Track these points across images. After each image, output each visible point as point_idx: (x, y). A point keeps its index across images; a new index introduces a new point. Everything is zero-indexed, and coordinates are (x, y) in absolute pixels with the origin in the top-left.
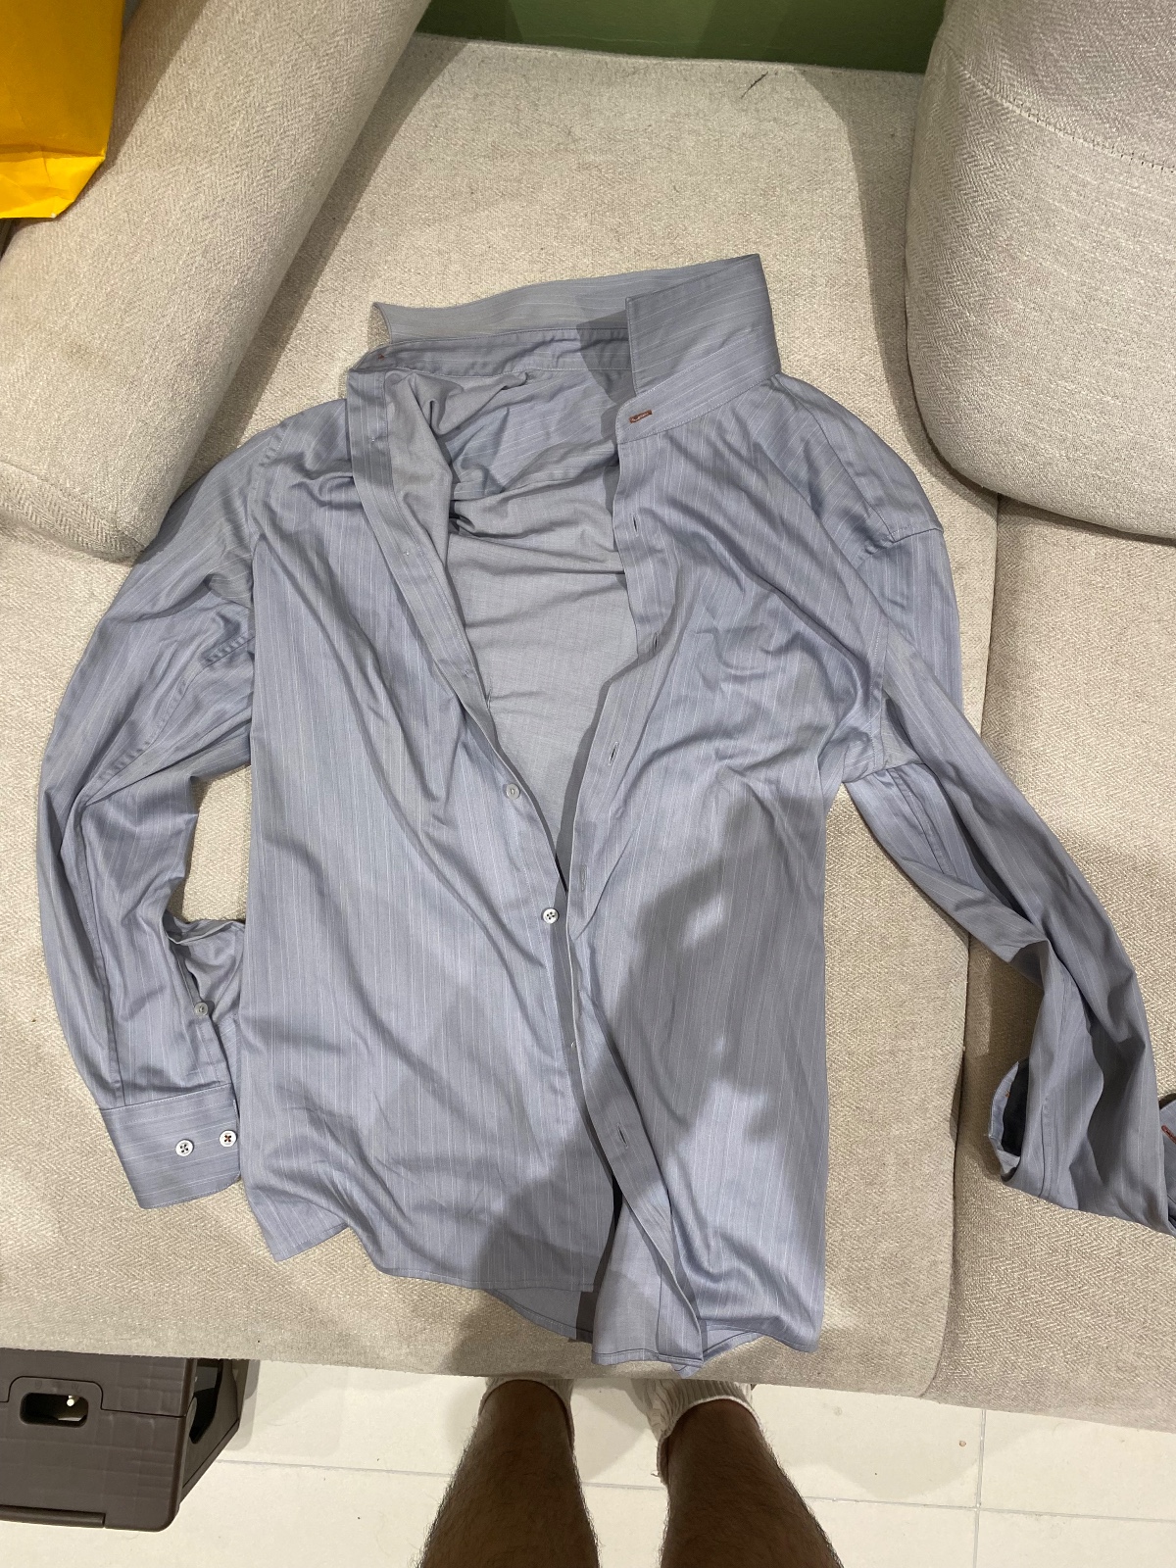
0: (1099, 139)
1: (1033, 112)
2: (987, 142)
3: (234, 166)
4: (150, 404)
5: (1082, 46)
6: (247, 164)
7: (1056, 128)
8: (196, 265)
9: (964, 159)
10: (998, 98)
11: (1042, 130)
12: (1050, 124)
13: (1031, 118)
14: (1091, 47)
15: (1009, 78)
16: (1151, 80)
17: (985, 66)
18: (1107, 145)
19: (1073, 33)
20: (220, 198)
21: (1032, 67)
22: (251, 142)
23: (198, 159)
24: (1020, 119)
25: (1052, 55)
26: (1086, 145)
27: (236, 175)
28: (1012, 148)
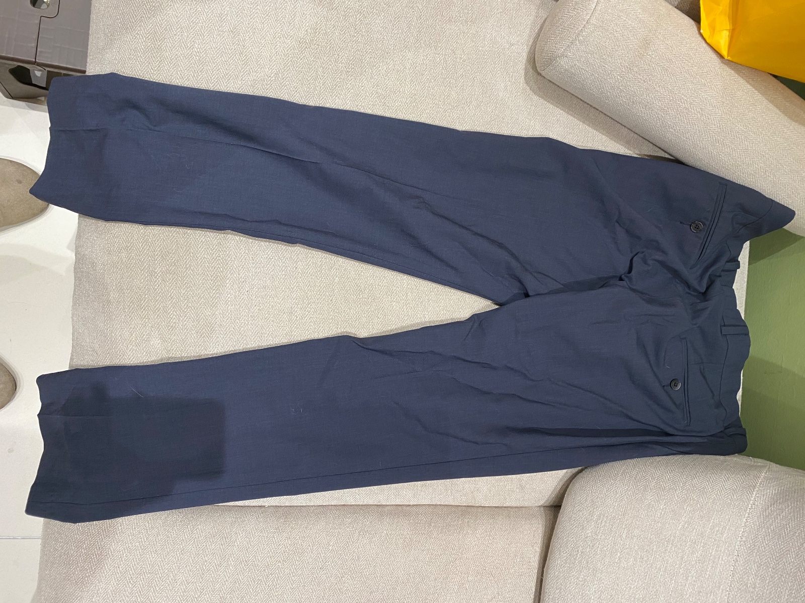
0: (744, 539)
1: (753, 506)
2: (736, 485)
3: (723, 125)
4: (619, 77)
5: (789, 526)
6: (723, 131)
7: (747, 517)
8: (681, 104)
9: (726, 475)
10: (757, 489)
11: (745, 511)
12: (749, 514)
13: (750, 505)
14: (790, 531)
15: (767, 493)
16: (776, 561)
17: (769, 482)
18: (742, 543)
19: (794, 522)
20: (709, 117)
21: (774, 504)
22: (732, 134)
23: (728, 107)
24: (749, 500)
25: (782, 512)
26: (741, 533)
27: (718, 125)
28: (735, 497)
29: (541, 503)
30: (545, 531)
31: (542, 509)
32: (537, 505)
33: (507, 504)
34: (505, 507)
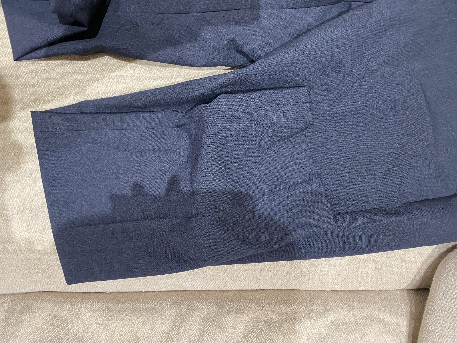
29: (404, 286)
30: (411, 318)
31: (405, 292)
32: (398, 288)
33: (362, 288)
34: (361, 291)
